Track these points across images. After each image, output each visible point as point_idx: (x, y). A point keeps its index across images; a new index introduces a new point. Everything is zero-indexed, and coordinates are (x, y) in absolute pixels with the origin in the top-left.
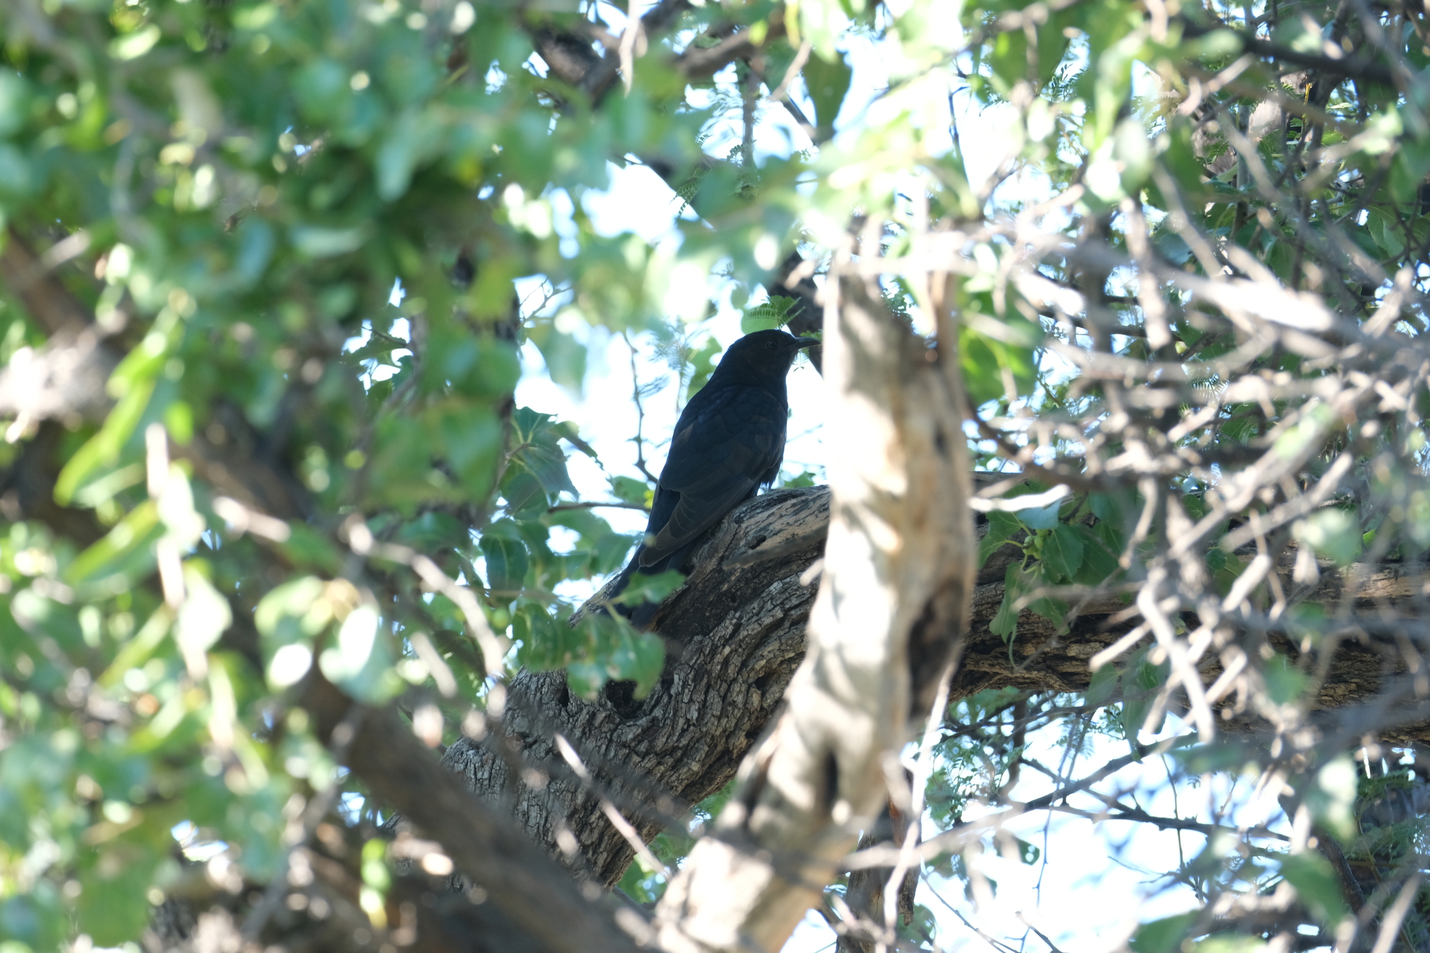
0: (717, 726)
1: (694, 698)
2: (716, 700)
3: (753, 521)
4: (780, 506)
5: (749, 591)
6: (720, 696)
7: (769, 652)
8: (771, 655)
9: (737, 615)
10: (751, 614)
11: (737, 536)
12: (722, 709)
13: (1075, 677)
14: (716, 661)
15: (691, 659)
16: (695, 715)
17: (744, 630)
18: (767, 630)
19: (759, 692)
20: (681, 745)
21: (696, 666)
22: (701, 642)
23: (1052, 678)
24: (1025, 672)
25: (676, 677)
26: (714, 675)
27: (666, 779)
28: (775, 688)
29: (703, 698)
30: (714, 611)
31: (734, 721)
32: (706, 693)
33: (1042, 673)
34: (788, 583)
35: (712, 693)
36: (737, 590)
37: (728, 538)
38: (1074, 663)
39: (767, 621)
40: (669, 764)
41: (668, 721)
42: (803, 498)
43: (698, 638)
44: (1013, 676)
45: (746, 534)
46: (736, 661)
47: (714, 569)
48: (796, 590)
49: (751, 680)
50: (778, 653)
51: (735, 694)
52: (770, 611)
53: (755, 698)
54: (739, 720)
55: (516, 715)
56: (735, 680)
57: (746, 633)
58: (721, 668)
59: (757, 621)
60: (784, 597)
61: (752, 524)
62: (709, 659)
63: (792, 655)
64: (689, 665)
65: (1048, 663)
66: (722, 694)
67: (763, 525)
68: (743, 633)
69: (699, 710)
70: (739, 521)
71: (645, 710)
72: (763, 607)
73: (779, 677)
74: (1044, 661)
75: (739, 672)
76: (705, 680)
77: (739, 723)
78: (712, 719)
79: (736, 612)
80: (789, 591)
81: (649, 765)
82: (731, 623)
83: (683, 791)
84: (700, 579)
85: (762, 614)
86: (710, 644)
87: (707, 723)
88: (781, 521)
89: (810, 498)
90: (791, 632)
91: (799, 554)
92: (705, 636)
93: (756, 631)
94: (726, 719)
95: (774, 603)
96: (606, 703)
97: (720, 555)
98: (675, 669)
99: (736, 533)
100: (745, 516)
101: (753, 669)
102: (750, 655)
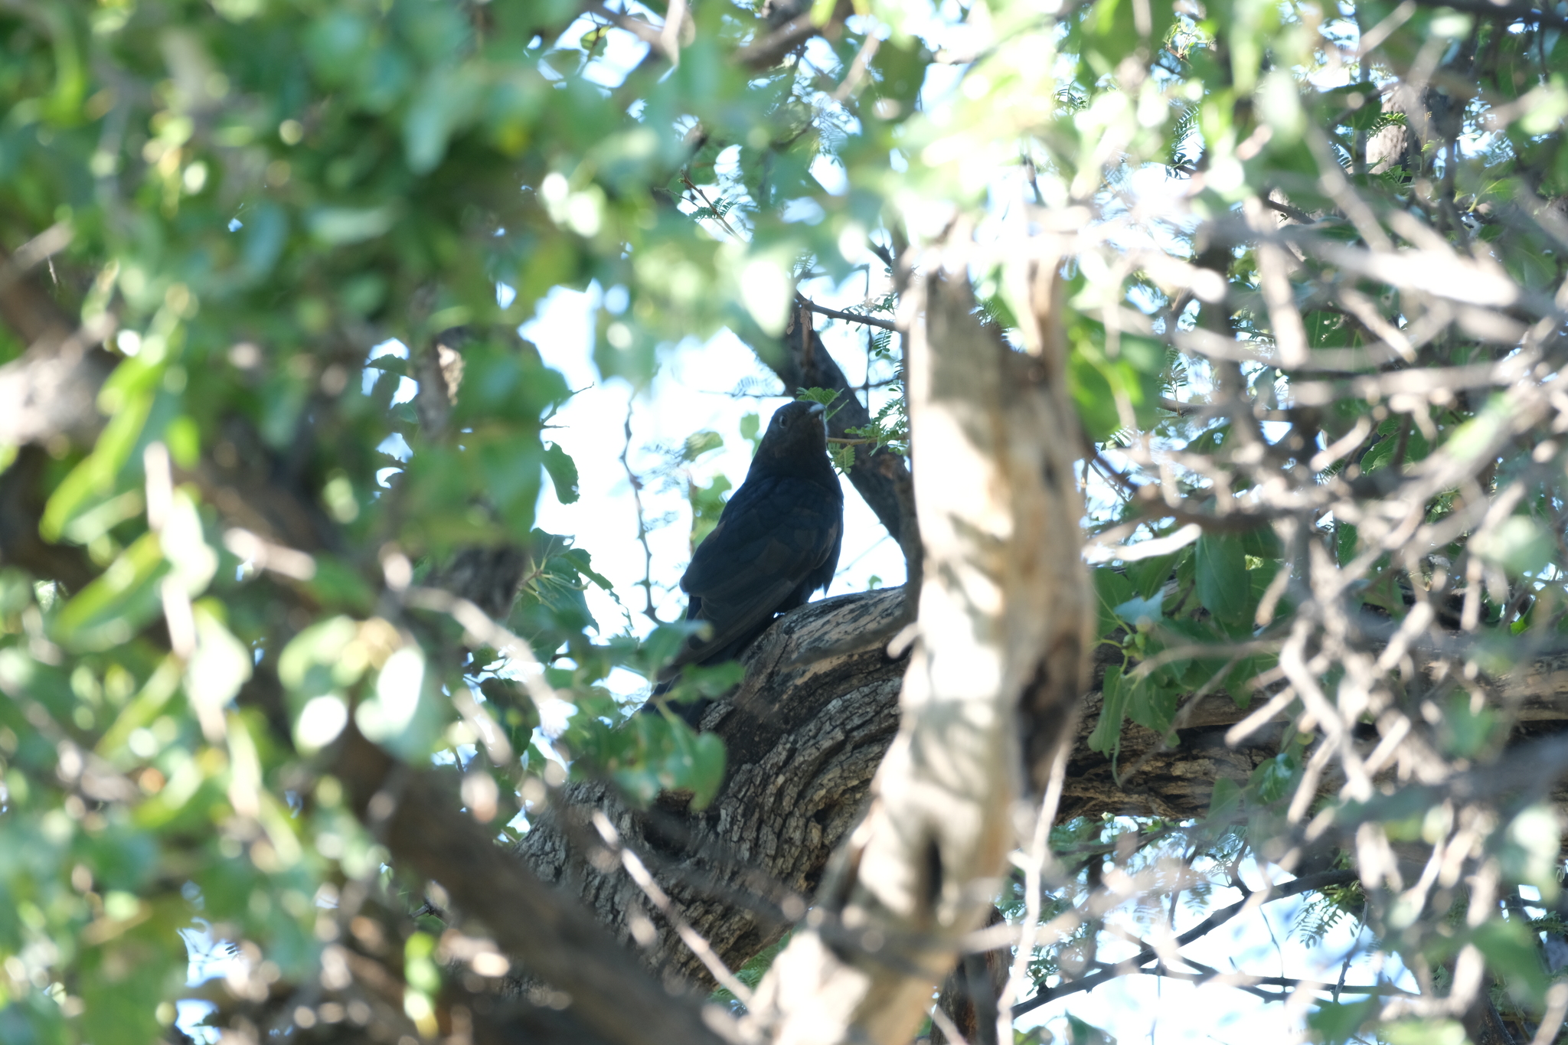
0: (772, 868)
1: (745, 835)
2: (770, 837)
3: (805, 630)
4: (836, 613)
5: (804, 711)
6: (774, 833)
7: (829, 780)
8: (832, 784)
9: (792, 738)
10: (807, 738)
11: (788, 649)
12: (778, 847)
13: (1182, 800)
14: (768, 792)
15: (740, 790)
16: (747, 855)
17: (800, 755)
18: (826, 754)
19: (819, 827)
20: (731, 891)
21: (745, 799)
22: (750, 771)
23: (1155, 802)
24: (1123, 795)
25: (723, 813)
26: (766, 808)
27: (715, 930)
28: (837, 822)
29: (754, 835)
30: (764, 735)
31: (792, 861)
32: (759, 830)
33: (1144, 797)
34: (848, 700)
35: (765, 830)
36: (790, 711)
37: (778, 652)
38: (1180, 783)
39: (826, 744)
40: (719, 912)
41: (716, 864)
42: (863, 602)
43: (746, 767)
44: (1110, 801)
45: (798, 645)
46: (792, 791)
47: (762, 687)
48: (859, 708)
49: (809, 813)
50: (839, 781)
51: (791, 830)
52: (829, 733)
53: (815, 834)
54: (797, 859)
55: (540, 862)
56: (791, 814)
57: (802, 759)
58: (775, 801)
59: (814, 744)
60: (845, 716)
61: (805, 633)
62: (760, 791)
63: (855, 782)
64: (737, 798)
65: (1150, 784)
66: (777, 830)
67: (817, 635)
68: (799, 759)
69: (751, 849)
70: (789, 631)
71: (688, 852)
72: (820, 729)
73: (842, 808)
74: (1146, 782)
75: (796, 804)
76: (757, 815)
77: (798, 864)
78: (767, 859)
79: (789, 735)
80: (850, 709)
81: (695, 914)
82: (784, 748)
83: (735, 943)
84: (747, 700)
85: (820, 737)
86: (761, 773)
87: (760, 864)
88: (837, 630)
89: (871, 602)
90: (854, 757)
91: (860, 667)
92: (755, 764)
93: (813, 757)
94: (782, 860)
95: (834, 724)
96: (643, 845)
97: (769, 671)
98: (721, 804)
99: (786, 646)
100: (796, 626)
101: (811, 800)
102: (807, 785)
